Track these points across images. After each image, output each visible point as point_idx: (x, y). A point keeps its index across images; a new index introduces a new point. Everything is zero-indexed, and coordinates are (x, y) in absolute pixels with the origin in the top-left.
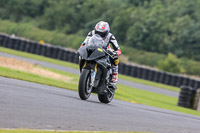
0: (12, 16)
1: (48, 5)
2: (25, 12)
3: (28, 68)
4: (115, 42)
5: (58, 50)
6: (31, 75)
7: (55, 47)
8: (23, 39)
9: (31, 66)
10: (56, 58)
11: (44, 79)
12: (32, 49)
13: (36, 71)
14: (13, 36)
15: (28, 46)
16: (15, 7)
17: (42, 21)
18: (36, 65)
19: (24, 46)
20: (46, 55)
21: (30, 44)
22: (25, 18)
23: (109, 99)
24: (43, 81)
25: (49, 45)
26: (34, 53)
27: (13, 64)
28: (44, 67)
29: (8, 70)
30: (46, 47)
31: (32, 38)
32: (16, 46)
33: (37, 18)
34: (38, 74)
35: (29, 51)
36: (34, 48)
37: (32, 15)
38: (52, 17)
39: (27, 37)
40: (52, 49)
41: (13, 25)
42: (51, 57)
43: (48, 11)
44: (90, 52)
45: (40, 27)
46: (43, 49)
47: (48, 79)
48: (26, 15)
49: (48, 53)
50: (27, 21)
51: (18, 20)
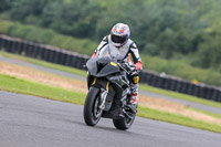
0: (162, 53)
1: (202, 41)
2: (177, 47)
3: (179, 109)
4: (136, 52)
5: (213, 90)
6: (182, 117)
7: (209, 87)
8: (174, 78)
9: (182, 107)
10: (210, 98)
11: (196, 122)
12: (184, 89)
13: (187, 113)
14: (163, 75)
15: (179, 86)
16: (166, 42)
17: (195, 58)
18: (188, 106)
19: (176, 85)
20: (199, 96)
21: (182, 83)
22: (176, 55)
23: (127, 125)
24: (195, 125)
25: (203, 85)
26: (186, 93)
27: (163, 105)
28: (197, 109)
29: (156, 112)
30: (199, 87)
31: (185, 77)
32: (166, 85)
33: (190, 54)
34: (190, 116)
35: (180, 91)
36: (186, 88)
37: (184, 51)
38: (207, 54)
39: (178, 76)
40: (206, 90)
41: (163, 62)
42: (205, 97)
43: (203, 47)
44: (100, 66)
45: (193, 65)
46: (196, 90)
47: (201, 123)
48: (177, 51)
49: (202, 94)
50: (179, 58)
51: (169, 57)
